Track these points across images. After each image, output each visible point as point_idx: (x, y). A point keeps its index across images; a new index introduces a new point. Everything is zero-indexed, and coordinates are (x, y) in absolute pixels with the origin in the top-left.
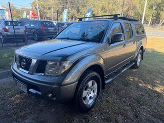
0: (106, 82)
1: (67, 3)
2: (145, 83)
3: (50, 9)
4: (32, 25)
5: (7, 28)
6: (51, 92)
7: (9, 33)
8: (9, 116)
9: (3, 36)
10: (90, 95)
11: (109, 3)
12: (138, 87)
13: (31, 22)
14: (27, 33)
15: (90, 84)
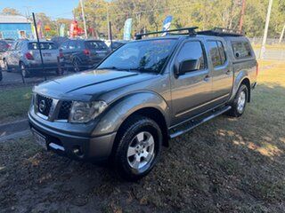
0: (172, 136)
1: (132, 8)
2: (245, 140)
3: (104, 18)
4: (71, 48)
5: (31, 53)
6: (78, 147)
7: (34, 62)
8: (22, 183)
9: (26, 66)
10: (141, 155)
12: (230, 146)
13: (69, 42)
14: (61, 60)
15: (140, 137)
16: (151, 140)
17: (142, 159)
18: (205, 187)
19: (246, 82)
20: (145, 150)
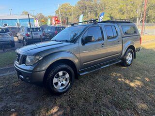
0: (81, 74)
1: (86, 9)
3: (71, 15)
4: (49, 30)
5: (29, 33)
7: (30, 38)
9: (26, 40)
10: (61, 82)
11: (127, 5)
13: (49, 27)
14: (43, 37)
15: (61, 73)
16: (67, 76)
17: (62, 85)
18: (92, 100)
19: (132, 47)
20: (64, 80)
